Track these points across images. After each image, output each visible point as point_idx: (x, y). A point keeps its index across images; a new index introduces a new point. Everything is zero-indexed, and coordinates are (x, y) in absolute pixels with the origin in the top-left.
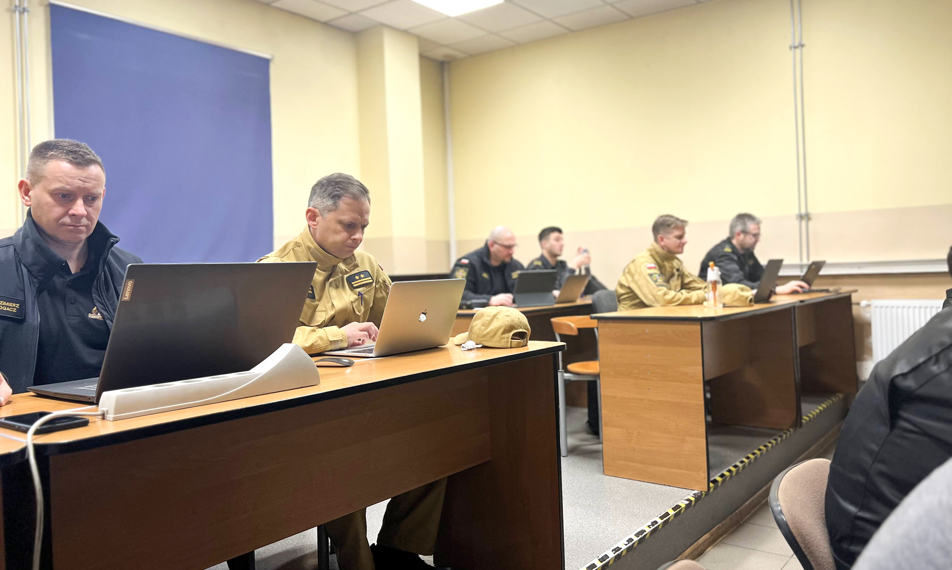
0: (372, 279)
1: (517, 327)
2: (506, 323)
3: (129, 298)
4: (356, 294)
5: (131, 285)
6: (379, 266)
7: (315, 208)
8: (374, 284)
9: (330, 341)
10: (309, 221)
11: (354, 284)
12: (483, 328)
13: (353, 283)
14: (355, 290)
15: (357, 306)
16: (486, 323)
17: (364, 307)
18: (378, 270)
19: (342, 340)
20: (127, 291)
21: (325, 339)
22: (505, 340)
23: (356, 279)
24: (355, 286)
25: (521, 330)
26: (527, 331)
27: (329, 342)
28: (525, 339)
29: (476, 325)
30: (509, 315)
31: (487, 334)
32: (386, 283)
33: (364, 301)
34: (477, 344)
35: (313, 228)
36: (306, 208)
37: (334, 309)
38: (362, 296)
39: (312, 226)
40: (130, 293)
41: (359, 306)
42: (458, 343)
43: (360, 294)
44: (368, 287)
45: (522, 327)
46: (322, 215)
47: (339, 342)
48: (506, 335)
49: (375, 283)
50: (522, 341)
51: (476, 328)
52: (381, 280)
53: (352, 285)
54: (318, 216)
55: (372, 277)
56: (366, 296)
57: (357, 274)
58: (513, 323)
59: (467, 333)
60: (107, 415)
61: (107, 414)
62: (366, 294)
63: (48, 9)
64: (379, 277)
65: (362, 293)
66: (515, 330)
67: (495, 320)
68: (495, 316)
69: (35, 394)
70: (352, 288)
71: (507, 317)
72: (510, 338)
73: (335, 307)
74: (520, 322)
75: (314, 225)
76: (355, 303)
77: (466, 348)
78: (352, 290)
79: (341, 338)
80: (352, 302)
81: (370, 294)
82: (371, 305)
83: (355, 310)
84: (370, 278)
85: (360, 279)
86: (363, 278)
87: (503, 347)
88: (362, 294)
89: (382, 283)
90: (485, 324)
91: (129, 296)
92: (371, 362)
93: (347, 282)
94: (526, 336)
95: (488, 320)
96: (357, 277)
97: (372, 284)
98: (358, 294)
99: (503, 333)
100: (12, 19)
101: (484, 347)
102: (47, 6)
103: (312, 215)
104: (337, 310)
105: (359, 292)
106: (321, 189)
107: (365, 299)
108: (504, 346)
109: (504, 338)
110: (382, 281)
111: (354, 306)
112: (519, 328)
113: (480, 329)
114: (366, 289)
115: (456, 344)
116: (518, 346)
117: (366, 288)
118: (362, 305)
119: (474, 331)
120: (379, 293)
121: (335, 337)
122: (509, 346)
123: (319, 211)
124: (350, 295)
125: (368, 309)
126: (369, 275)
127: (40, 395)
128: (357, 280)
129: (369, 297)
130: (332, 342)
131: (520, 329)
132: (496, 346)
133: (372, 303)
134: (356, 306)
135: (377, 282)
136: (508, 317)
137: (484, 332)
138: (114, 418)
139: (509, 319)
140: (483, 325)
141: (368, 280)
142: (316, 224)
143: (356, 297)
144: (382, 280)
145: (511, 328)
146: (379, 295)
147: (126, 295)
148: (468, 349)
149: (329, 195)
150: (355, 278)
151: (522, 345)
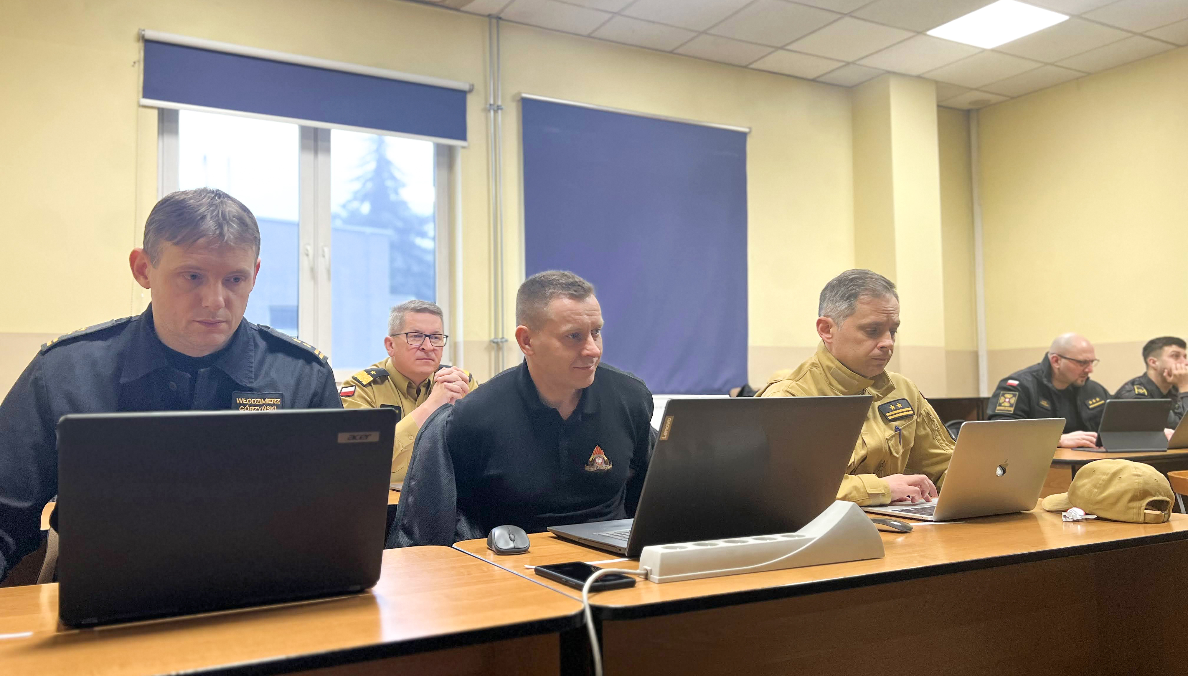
0: (912, 410)
1: (1153, 493)
2: (1136, 486)
3: (667, 437)
4: (892, 430)
5: (669, 423)
6: (921, 394)
7: (827, 316)
8: (915, 417)
9: (869, 494)
10: (822, 335)
11: (889, 416)
12: (1096, 490)
13: (887, 414)
14: (890, 423)
15: (894, 445)
16: (1101, 484)
17: (903, 447)
18: (919, 399)
19: (884, 493)
20: (665, 429)
21: (862, 490)
22: (1135, 511)
23: (891, 409)
24: (890, 418)
25: (1160, 498)
26: (1169, 499)
27: (867, 495)
28: (1167, 512)
29: (1084, 485)
30: (1140, 474)
31: (1105, 499)
32: (931, 417)
33: (903, 440)
34: (1086, 514)
35: (829, 343)
36: (817, 318)
37: (865, 447)
38: (900, 432)
39: (826, 339)
40: (668, 432)
41: (897, 445)
42: (1051, 509)
43: (897, 430)
44: (907, 421)
45: (1163, 493)
46: (837, 324)
47: (881, 496)
48: (1135, 504)
49: (917, 415)
50: (1163, 514)
51: (1082, 490)
52: (923, 412)
53: (886, 417)
54: (831, 327)
55: (912, 408)
56: (905, 432)
57: (892, 403)
58: (1147, 487)
59: (1065, 495)
60: (651, 576)
61: (651, 574)
62: (906, 430)
63: (520, 104)
64: (921, 408)
65: (900, 428)
66: (1150, 498)
67: (1116, 481)
68: (1115, 474)
69: (555, 535)
70: (887, 421)
71: (1136, 477)
72: (1144, 508)
73: (867, 446)
74: (1159, 485)
75: (829, 338)
76: (891, 441)
77: (1070, 518)
78: (886, 424)
79: (883, 492)
80: (887, 439)
81: (910, 430)
82: (912, 444)
83: (892, 449)
84: (910, 409)
85: (896, 410)
86: (900, 408)
87: (1132, 521)
88: (900, 430)
89: (925, 416)
90: (1098, 485)
91: (667, 435)
92: (929, 527)
93: (879, 412)
94: (1168, 507)
95: (1103, 480)
96: (892, 407)
97: (913, 417)
98: (895, 430)
99: (1132, 500)
100: (487, 118)
101: (1099, 519)
102: (518, 101)
103: (823, 326)
104: (869, 450)
105: (896, 427)
106: (831, 292)
107: (904, 436)
108: (1133, 519)
109: (1133, 508)
110: (925, 414)
111: (890, 444)
112: (1158, 494)
113: (1090, 492)
114: (904, 423)
115: (1047, 509)
116: (1157, 521)
117: (905, 421)
118: (900, 445)
119: (1079, 493)
120: (922, 429)
121: (875, 489)
122: (1141, 519)
123: (833, 319)
124: (885, 430)
125: (908, 450)
126: (909, 406)
127: (560, 537)
128: (893, 411)
129: (909, 433)
130: (870, 496)
131: (1158, 496)
132: (1121, 519)
133: (913, 442)
134: (892, 445)
135: (919, 415)
136: (1139, 478)
137: (1097, 496)
138: (660, 580)
139: (1140, 480)
140: (1095, 486)
141: (907, 411)
142: (830, 336)
143: (893, 433)
144: (925, 412)
145: (1143, 494)
146: (922, 432)
147: (664, 434)
148: (1073, 520)
149: (842, 297)
150: (890, 407)
151: (1162, 520)
